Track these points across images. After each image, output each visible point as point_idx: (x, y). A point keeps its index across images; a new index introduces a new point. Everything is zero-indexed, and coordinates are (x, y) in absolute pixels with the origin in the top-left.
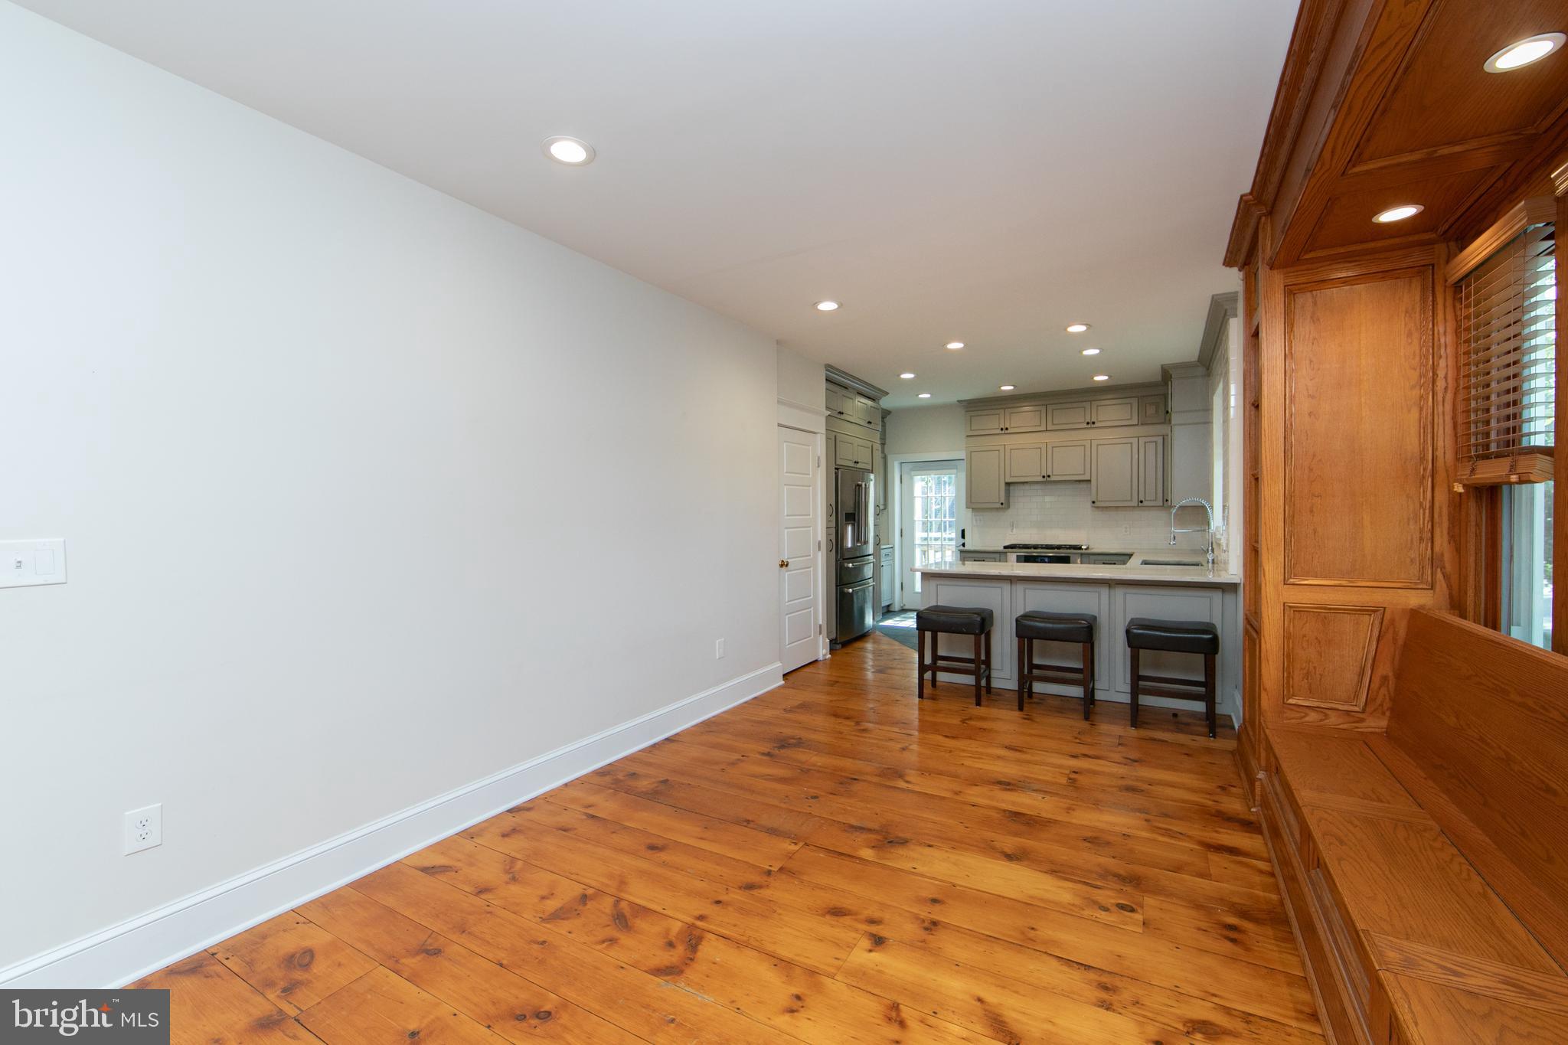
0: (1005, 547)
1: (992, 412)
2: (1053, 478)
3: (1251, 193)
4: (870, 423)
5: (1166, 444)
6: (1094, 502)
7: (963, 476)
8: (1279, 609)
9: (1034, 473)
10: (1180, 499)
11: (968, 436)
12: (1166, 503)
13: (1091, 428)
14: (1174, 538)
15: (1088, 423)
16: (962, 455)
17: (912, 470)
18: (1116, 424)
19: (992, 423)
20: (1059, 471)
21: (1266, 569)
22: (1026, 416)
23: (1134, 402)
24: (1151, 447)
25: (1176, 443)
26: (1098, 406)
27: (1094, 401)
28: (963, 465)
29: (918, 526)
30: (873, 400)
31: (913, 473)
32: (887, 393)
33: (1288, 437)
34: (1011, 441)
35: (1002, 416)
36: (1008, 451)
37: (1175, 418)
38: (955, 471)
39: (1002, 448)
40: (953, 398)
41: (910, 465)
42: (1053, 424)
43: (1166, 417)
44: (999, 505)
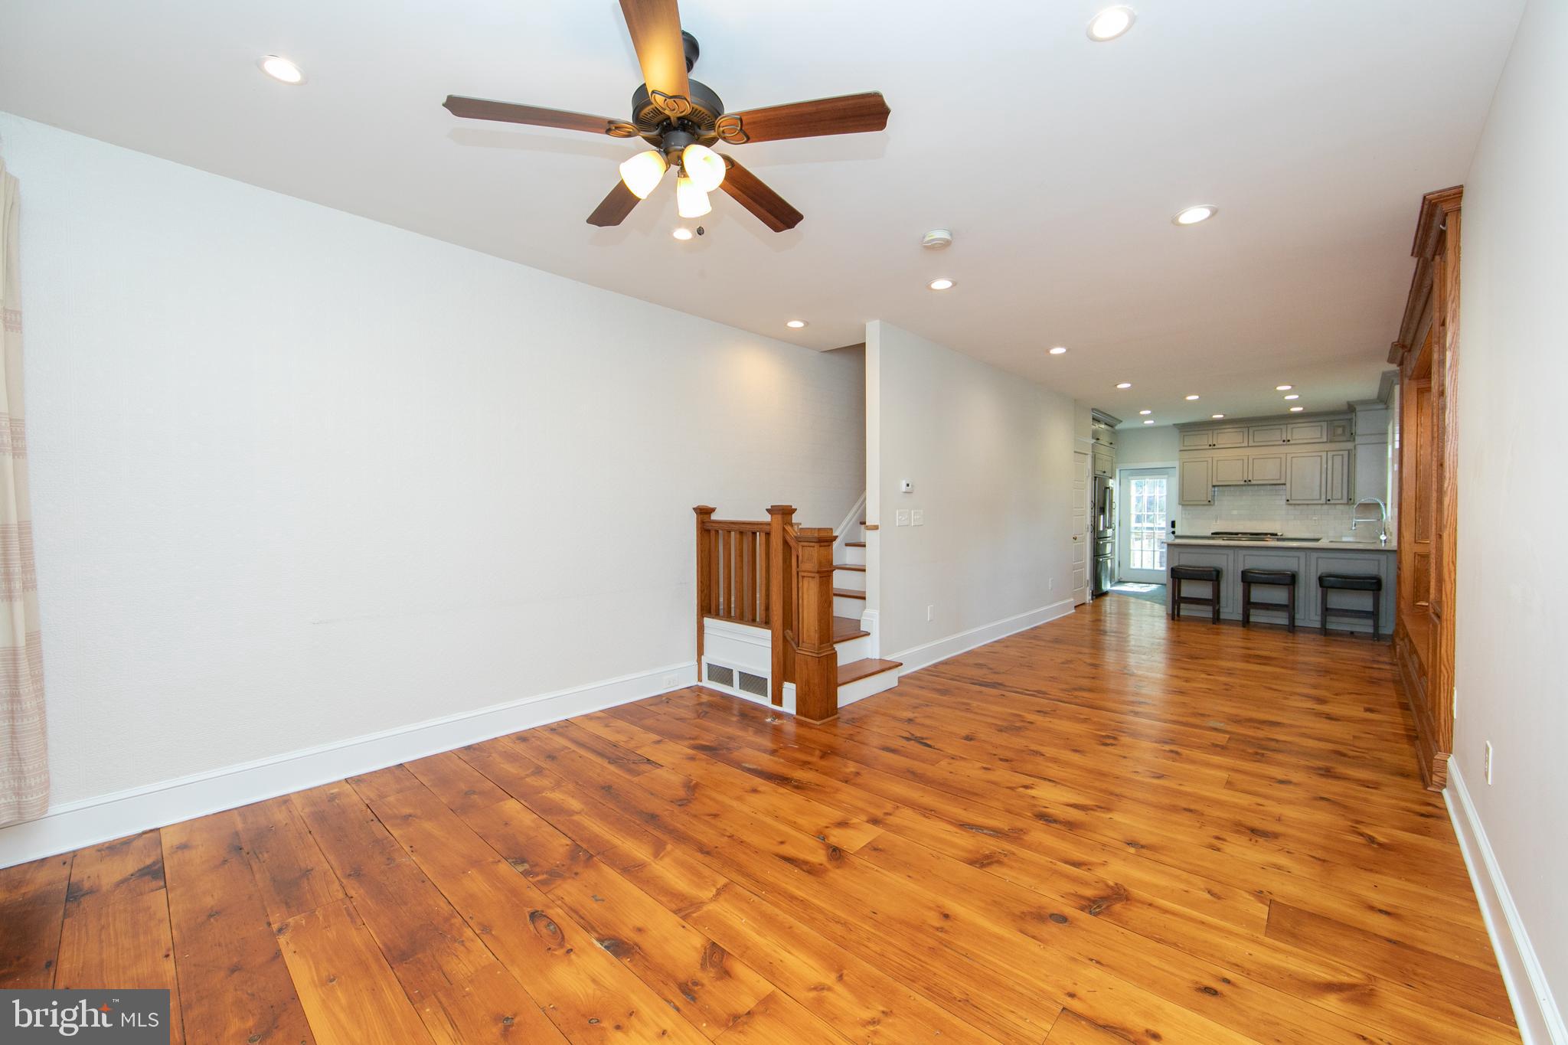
0: (1212, 534)
1: (1204, 432)
2: (1253, 482)
3: (1398, 341)
4: (1111, 443)
5: (1351, 456)
6: (1288, 500)
7: (1175, 481)
8: (1412, 555)
9: (1237, 477)
10: (1362, 498)
11: (1181, 451)
12: (1350, 501)
13: (1286, 445)
14: (1355, 525)
15: (1284, 441)
16: (1176, 464)
17: (1129, 475)
18: (1306, 441)
19: (1203, 440)
20: (1258, 477)
21: (1405, 535)
22: (1228, 437)
23: (1324, 424)
24: (1338, 460)
25: (1358, 455)
26: (1292, 428)
27: (1289, 424)
28: (1177, 472)
29: (1133, 518)
30: (1112, 427)
31: (1130, 478)
32: (1121, 421)
33: (1418, 465)
34: (1216, 454)
35: (1211, 436)
36: (1215, 462)
37: (1358, 440)
38: (1166, 476)
39: (1210, 460)
40: (1171, 422)
41: (1129, 472)
42: (1254, 442)
43: (1352, 437)
44: (1207, 503)
